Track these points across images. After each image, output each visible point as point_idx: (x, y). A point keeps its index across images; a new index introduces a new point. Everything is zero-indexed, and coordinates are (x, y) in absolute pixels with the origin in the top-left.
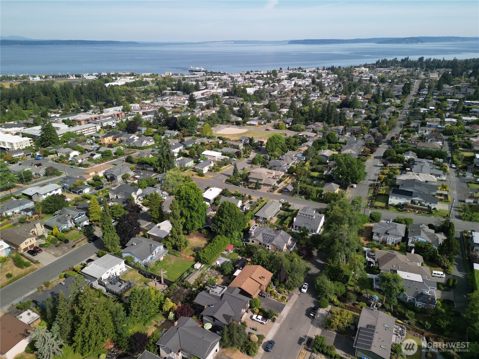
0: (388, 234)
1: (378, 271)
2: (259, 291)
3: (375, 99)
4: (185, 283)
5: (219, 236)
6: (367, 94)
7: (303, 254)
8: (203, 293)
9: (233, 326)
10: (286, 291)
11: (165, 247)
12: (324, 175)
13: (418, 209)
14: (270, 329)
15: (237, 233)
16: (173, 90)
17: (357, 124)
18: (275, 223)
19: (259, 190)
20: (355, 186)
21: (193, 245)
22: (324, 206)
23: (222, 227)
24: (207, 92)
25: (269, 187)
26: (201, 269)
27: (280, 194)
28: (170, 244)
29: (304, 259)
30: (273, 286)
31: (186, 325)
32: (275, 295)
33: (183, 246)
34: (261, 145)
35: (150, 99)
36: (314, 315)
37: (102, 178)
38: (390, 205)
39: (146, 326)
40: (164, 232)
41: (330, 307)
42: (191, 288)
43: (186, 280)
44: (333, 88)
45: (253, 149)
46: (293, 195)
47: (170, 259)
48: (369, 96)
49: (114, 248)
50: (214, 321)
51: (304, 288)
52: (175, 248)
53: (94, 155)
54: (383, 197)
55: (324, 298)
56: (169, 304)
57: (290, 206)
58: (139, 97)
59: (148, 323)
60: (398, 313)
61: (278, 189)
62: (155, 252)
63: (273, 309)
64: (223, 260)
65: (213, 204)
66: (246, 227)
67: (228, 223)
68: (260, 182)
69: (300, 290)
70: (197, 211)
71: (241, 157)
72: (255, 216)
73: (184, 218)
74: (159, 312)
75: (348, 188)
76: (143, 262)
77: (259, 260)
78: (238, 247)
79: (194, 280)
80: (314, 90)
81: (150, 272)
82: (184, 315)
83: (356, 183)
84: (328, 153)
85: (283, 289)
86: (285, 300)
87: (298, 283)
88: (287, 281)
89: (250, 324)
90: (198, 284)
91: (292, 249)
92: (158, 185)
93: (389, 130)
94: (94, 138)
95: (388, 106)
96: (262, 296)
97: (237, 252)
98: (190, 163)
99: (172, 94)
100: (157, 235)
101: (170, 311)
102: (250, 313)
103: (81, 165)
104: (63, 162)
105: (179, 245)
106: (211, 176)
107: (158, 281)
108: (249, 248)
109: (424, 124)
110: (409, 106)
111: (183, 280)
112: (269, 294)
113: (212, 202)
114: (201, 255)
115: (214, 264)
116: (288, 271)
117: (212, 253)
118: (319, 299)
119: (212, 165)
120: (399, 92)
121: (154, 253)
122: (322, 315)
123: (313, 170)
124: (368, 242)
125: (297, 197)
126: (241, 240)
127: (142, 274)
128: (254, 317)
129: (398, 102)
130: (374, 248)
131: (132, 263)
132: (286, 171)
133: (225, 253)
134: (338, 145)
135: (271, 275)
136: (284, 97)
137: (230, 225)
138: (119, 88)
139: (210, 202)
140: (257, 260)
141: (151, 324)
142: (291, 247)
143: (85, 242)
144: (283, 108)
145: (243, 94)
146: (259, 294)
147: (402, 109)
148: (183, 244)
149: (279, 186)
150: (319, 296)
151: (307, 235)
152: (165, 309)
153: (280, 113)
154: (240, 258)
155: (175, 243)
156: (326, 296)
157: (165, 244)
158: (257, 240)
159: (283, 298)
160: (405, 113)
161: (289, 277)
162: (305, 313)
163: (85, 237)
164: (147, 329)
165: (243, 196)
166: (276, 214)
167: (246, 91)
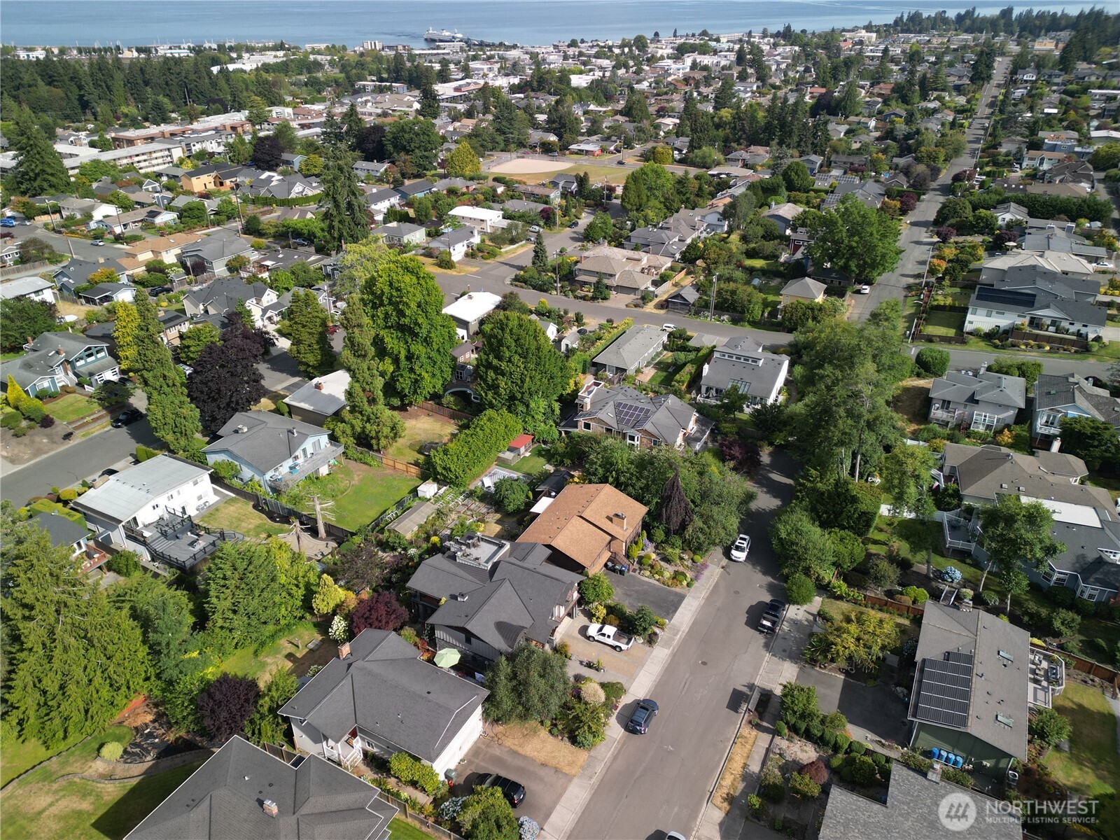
0: (977, 402)
1: (955, 502)
2: (607, 555)
3: (902, 93)
4: (386, 534)
5: (490, 412)
6: (878, 83)
7: (733, 458)
8: (438, 559)
9: (528, 658)
10: (686, 557)
11: (333, 438)
12: (782, 264)
13: (1049, 340)
14: (640, 663)
15: (543, 404)
16: (381, 80)
17: (859, 149)
18: (651, 380)
19: (606, 303)
20: (867, 289)
21: (418, 438)
22: (784, 338)
23: (498, 387)
24: (469, 84)
25: (632, 296)
26: (437, 498)
27: (662, 312)
28: (349, 431)
29: (735, 469)
30: (647, 542)
31: (377, 654)
32: (652, 567)
33: (386, 437)
34: (609, 197)
35: (323, 100)
36: (774, 623)
37: (172, 265)
38: (970, 333)
39: (260, 658)
40: (332, 398)
41: (817, 602)
42: (405, 549)
43: (391, 526)
44: (791, 74)
45: (588, 206)
46: (697, 313)
47: (348, 473)
48: (885, 88)
49: (183, 442)
50: (468, 641)
51: (738, 548)
52: (364, 441)
53: (159, 213)
54: (948, 314)
55: (799, 576)
56: (333, 594)
57: (689, 339)
58: (295, 96)
59: (266, 649)
60: (1026, 619)
61: (656, 300)
62: (304, 450)
63: (649, 608)
64: (503, 473)
65: (477, 333)
66: (569, 391)
67: (517, 376)
68: (606, 281)
69: (727, 554)
70: (427, 341)
71: (555, 223)
72: (595, 364)
73: (388, 360)
74: (301, 618)
75: (849, 293)
76: (268, 476)
77: (608, 471)
78: (545, 442)
79: (416, 529)
80: (743, 77)
81: (290, 506)
82: (376, 623)
83: (869, 283)
84: (788, 210)
85: (678, 551)
86: (685, 583)
87: (723, 534)
88: (690, 529)
89: (580, 650)
90: (427, 539)
91: (698, 447)
92: (325, 285)
93: (945, 160)
94: (164, 179)
95: (935, 111)
96: (613, 570)
97: (543, 456)
98: (417, 236)
99: (381, 90)
100: (310, 408)
101: (334, 613)
102: (581, 619)
103: (118, 239)
104: (73, 232)
105: (373, 434)
106: (472, 269)
107: (306, 530)
108: (578, 443)
109: (1036, 145)
110: (988, 111)
111: (383, 529)
112: (636, 566)
113: (474, 327)
114: (438, 460)
115: (474, 485)
116: (693, 501)
117: (470, 455)
118: (786, 578)
119: (476, 240)
120: (960, 77)
121: (299, 452)
122: (795, 623)
123: (751, 254)
124: (916, 427)
125: (709, 318)
126: (555, 422)
127: (262, 511)
128: (593, 630)
129: (962, 100)
130: (938, 441)
131: (236, 482)
132: (678, 256)
133: (508, 455)
134: (812, 194)
135: (640, 510)
136: (666, 93)
137: (523, 382)
138: (246, 76)
139: (467, 329)
140: (601, 471)
141: (277, 651)
142: (698, 440)
143: (103, 426)
144: (663, 116)
145: (561, 86)
146: (606, 565)
147: (971, 117)
148: (386, 430)
149: (659, 291)
150: (786, 571)
151: (741, 410)
152: (321, 607)
153: (657, 127)
154: (550, 468)
155: (364, 428)
156: (807, 571)
157: (333, 430)
158: (600, 421)
159: (677, 576)
160: (979, 126)
161: (695, 518)
162: (744, 617)
163: (104, 412)
164: (263, 665)
165: (560, 317)
166: (653, 359)
167: (569, 81)
